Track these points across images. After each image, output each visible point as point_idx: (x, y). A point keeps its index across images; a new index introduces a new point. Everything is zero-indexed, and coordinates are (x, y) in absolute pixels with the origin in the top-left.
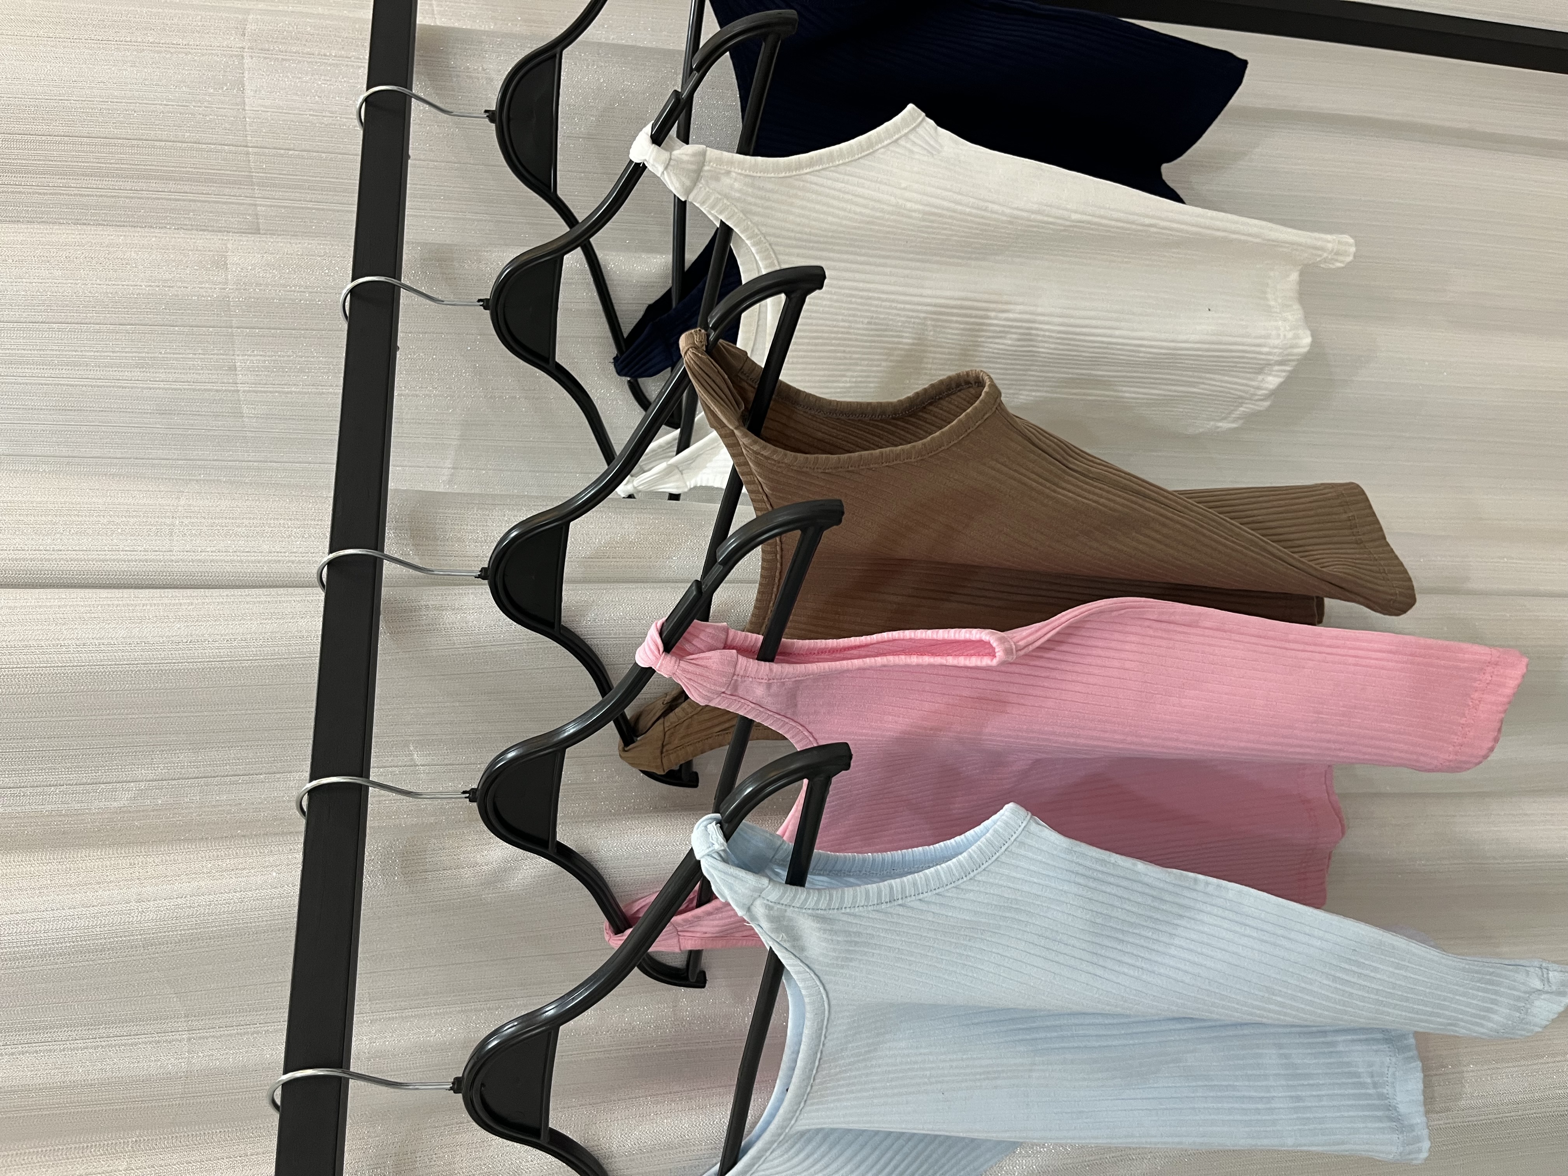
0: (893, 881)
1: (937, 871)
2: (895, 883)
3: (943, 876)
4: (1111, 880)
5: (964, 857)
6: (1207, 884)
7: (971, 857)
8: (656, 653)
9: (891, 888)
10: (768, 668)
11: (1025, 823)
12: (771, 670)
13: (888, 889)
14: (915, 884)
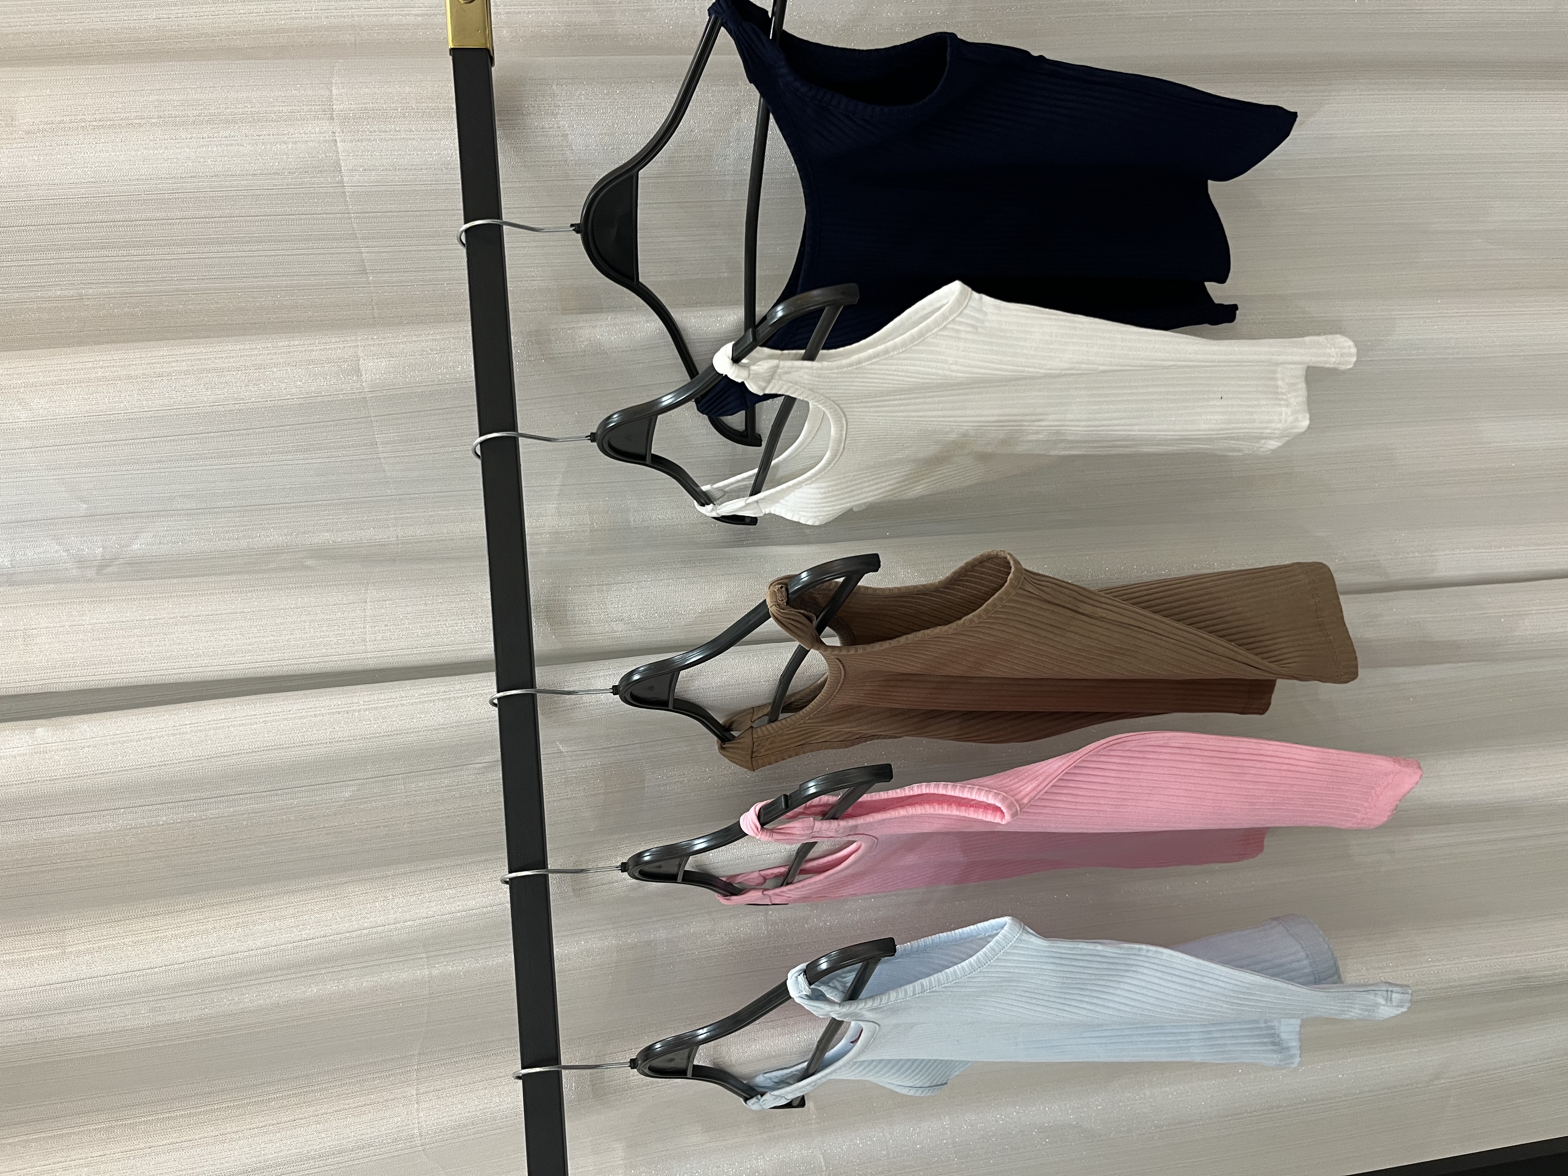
1: (955, 971)
3: (959, 973)
4: (1079, 957)
5: (974, 960)
6: (1148, 951)
7: (978, 959)
9: (923, 986)
10: (836, 825)
11: (1018, 935)
12: (839, 825)
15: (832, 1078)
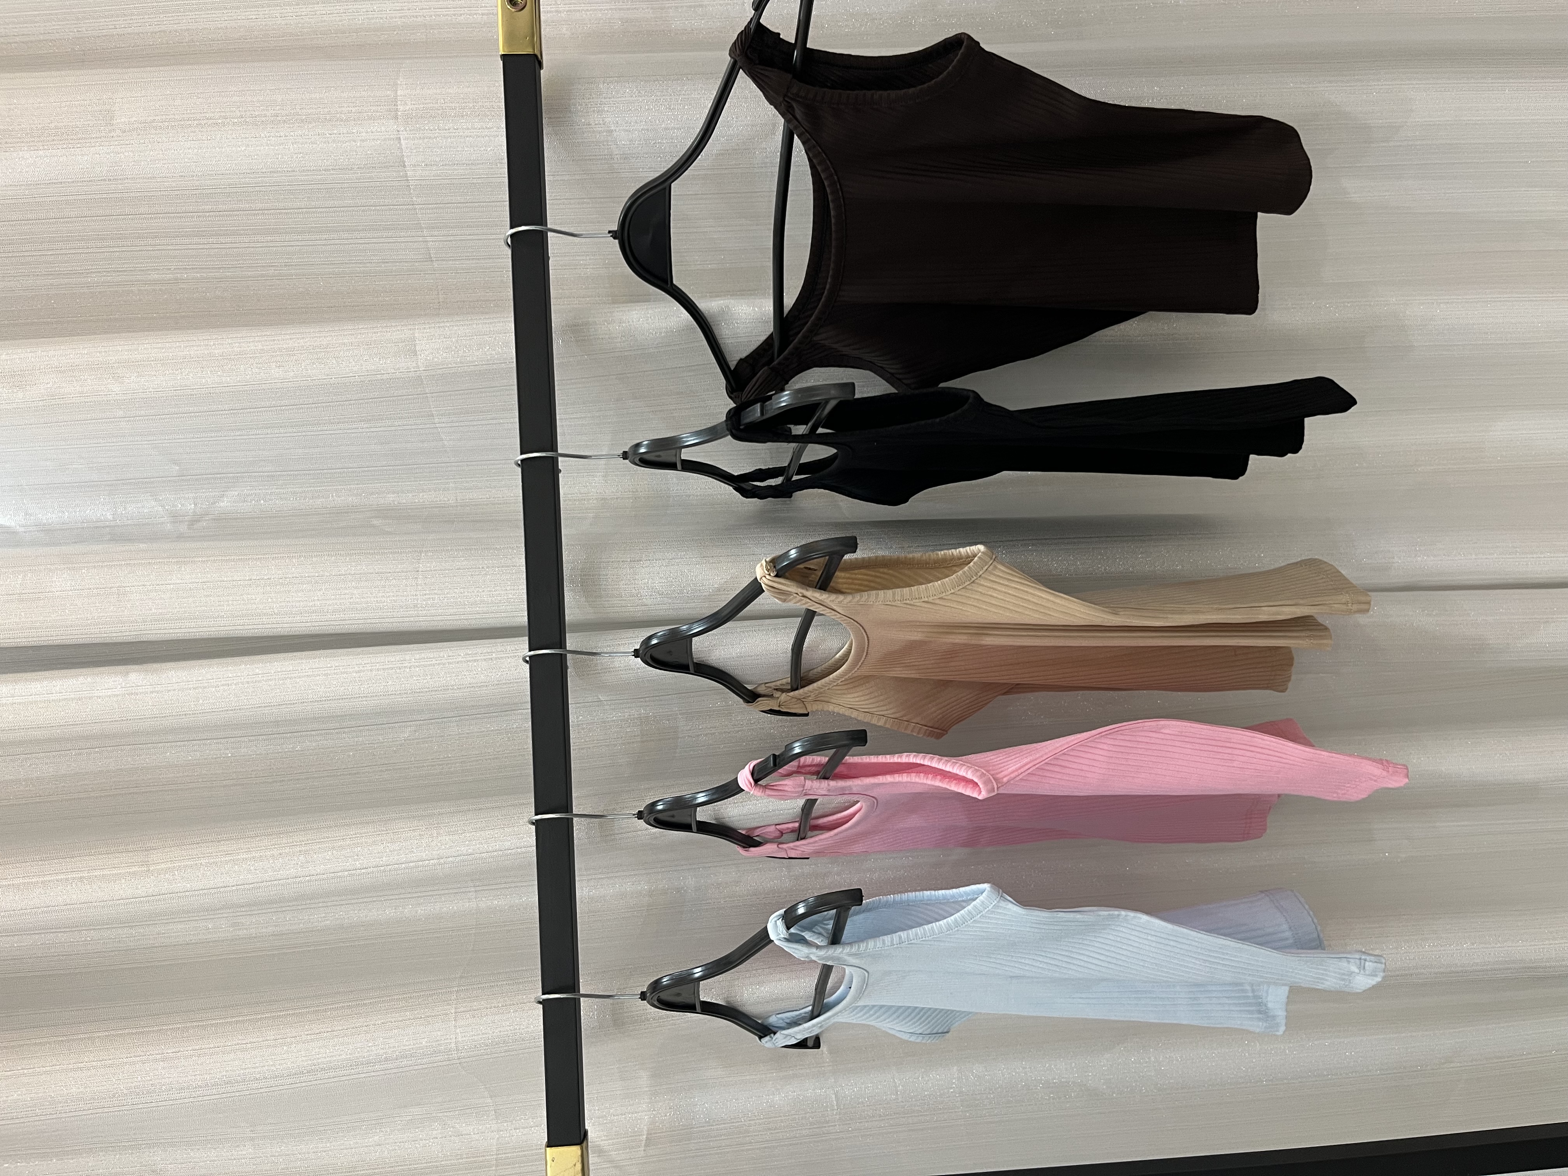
0: (901, 933)
2: (903, 934)
8: (750, 786)
9: (900, 937)
10: (826, 785)
11: (997, 901)
12: (829, 785)
13: (898, 939)
14: (917, 935)
15: (836, 1020)
